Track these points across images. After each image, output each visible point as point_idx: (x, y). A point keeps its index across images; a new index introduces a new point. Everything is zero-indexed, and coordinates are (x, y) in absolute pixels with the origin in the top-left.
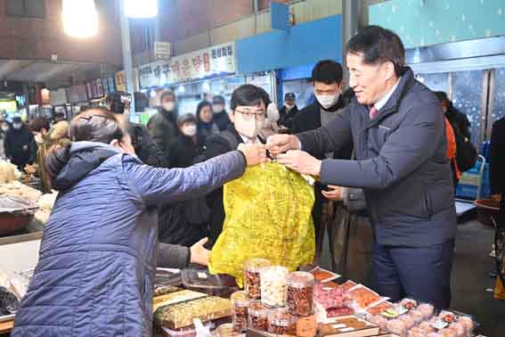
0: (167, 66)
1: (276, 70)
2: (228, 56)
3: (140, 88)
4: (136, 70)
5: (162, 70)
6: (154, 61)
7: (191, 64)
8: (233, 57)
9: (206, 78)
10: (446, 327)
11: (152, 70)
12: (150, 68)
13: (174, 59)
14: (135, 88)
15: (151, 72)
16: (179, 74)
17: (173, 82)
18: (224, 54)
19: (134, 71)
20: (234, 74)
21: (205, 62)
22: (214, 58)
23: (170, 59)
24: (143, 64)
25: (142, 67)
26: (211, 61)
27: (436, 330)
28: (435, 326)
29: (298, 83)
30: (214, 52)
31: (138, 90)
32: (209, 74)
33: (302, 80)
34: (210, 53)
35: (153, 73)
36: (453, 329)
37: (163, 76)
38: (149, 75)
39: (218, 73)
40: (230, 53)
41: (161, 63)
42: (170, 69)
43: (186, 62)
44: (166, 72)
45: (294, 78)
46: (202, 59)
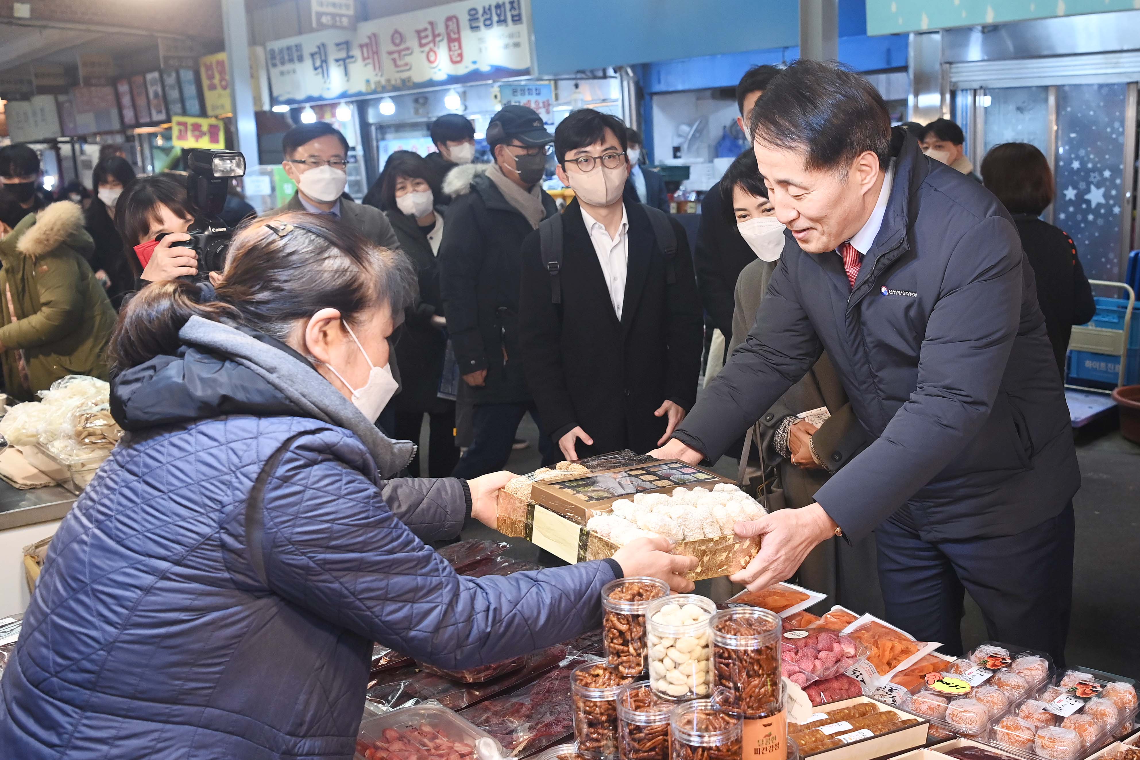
0: (347, 45)
1: (633, 67)
2: (512, 27)
3: (274, 101)
4: (259, 50)
5: (333, 54)
6: (312, 30)
7: (413, 42)
8: (523, 28)
9: (453, 80)
10: (1081, 711)
11: (306, 53)
12: (298, 47)
13: (366, 29)
14: (257, 100)
15: (301, 59)
16: (378, 66)
17: (363, 88)
18: (502, 21)
19: (253, 59)
20: (526, 72)
21: (450, 40)
22: (474, 28)
23: (353, 28)
24: (278, 37)
25: (277, 45)
26: (468, 37)
27: (1058, 720)
28: (1054, 709)
29: (692, 97)
30: (473, 16)
31: (266, 107)
32: (462, 70)
33: (699, 93)
34: (464, 19)
35: (308, 63)
36: (1095, 715)
37: (335, 73)
38: (297, 66)
39: (485, 68)
40: (517, 19)
41: (330, 37)
42: (356, 52)
43: (397, 37)
44: (344, 62)
45: (680, 87)
46: (441, 29)
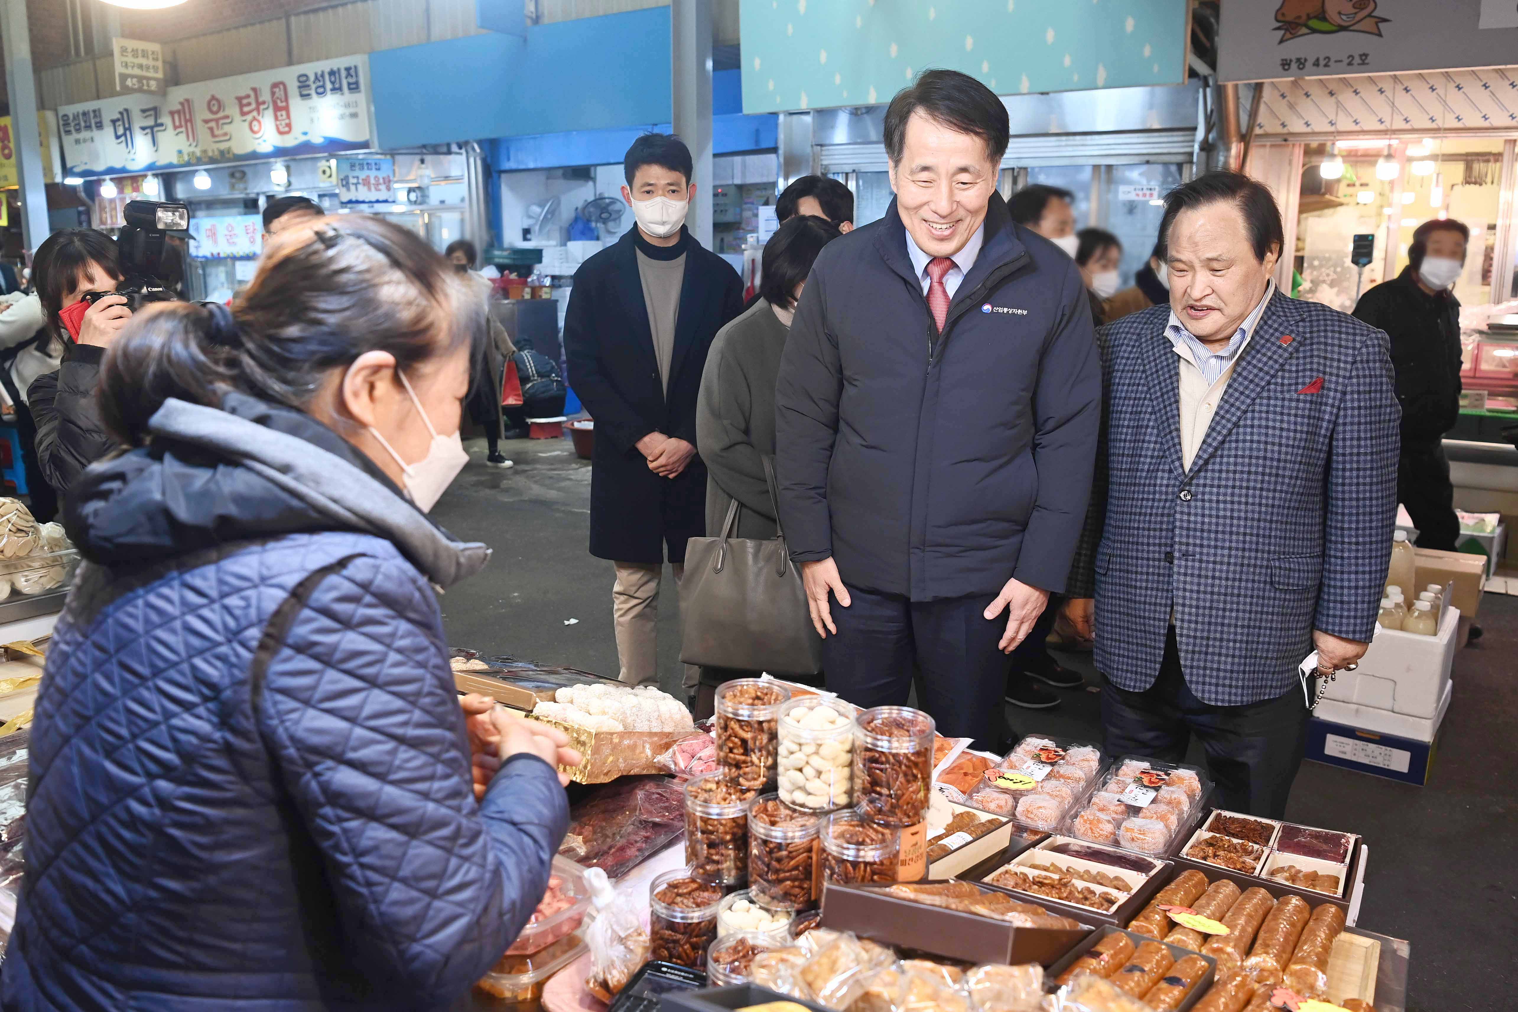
0: (155, 111)
1: (480, 143)
2: (348, 96)
3: (67, 171)
4: (50, 115)
5: (138, 122)
6: (113, 94)
7: (233, 110)
8: (361, 98)
9: (280, 152)
11: (106, 121)
12: (97, 113)
13: (177, 95)
14: (48, 170)
15: (100, 126)
16: (192, 135)
17: (175, 161)
18: (335, 90)
19: (43, 123)
20: (365, 145)
21: (277, 109)
22: (305, 96)
23: (162, 92)
24: (71, 101)
25: (71, 110)
26: (297, 105)
29: (542, 177)
30: (303, 83)
31: (58, 179)
32: (290, 141)
33: (549, 172)
34: (293, 87)
35: (108, 131)
37: (141, 142)
38: (96, 133)
39: (317, 139)
40: (354, 87)
41: (134, 103)
42: (166, 120)
43: (215, 104)
44: (152, 130)
45: (531, 165)
46: (266, 96)
